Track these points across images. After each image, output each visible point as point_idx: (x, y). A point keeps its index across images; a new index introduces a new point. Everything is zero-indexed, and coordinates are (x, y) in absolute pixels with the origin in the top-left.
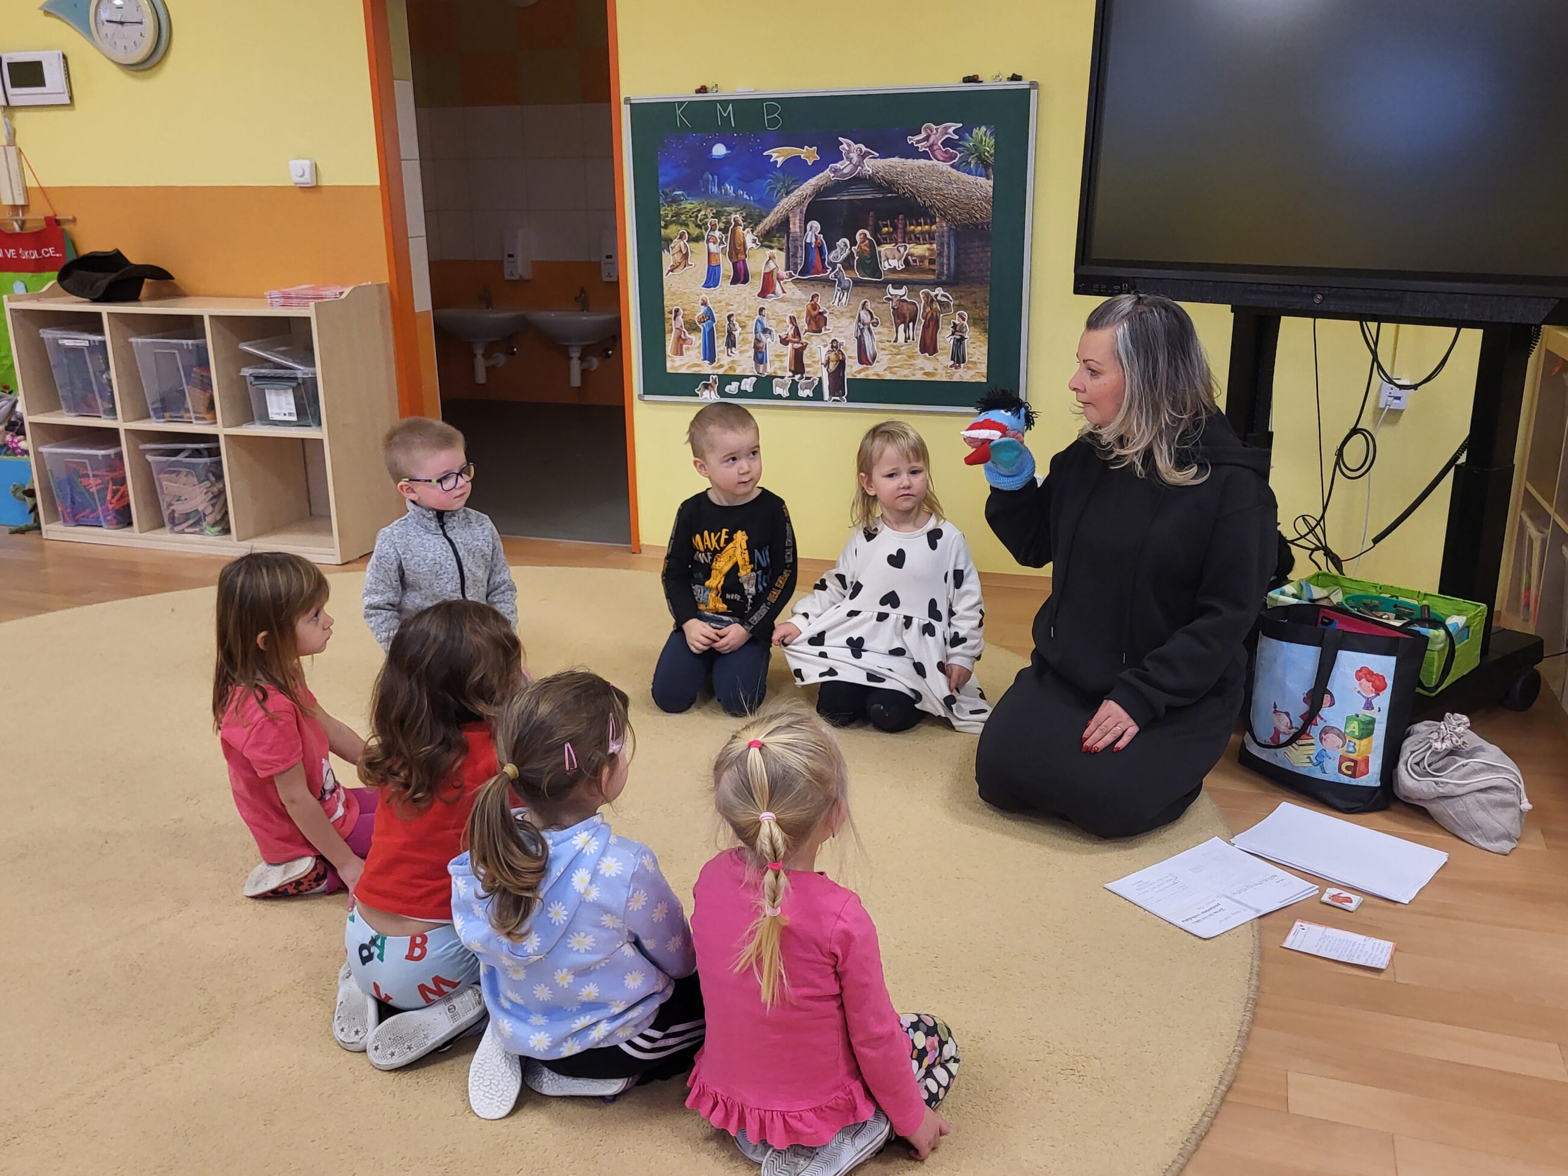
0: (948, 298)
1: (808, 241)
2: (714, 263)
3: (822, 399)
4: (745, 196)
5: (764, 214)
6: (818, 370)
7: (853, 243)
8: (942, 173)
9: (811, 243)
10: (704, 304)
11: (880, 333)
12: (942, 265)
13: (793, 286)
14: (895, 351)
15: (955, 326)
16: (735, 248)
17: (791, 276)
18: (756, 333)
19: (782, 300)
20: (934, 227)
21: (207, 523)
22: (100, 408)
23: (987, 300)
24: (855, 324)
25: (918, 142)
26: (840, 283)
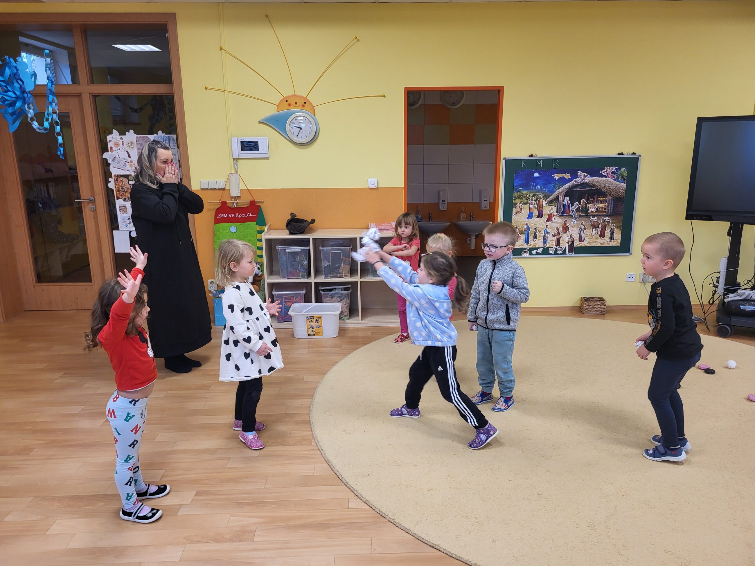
0: (610, 220)
1: (565, 203)
2: (531, 211)
4: (544, 189)
5: (550, 195)
7: (580, 203)
8: (610, 182)
10: (527, 224)
14: (591, 237)
15: (611, 229)
16: (539, 206)
17: (558, 215)
18: (544, 233)
20: (607, 198)
21: (344, 315)
22: (299, 275)
23: (622, 220)
24: (578, 229)
25: (603, 172)
26: (574, 216)
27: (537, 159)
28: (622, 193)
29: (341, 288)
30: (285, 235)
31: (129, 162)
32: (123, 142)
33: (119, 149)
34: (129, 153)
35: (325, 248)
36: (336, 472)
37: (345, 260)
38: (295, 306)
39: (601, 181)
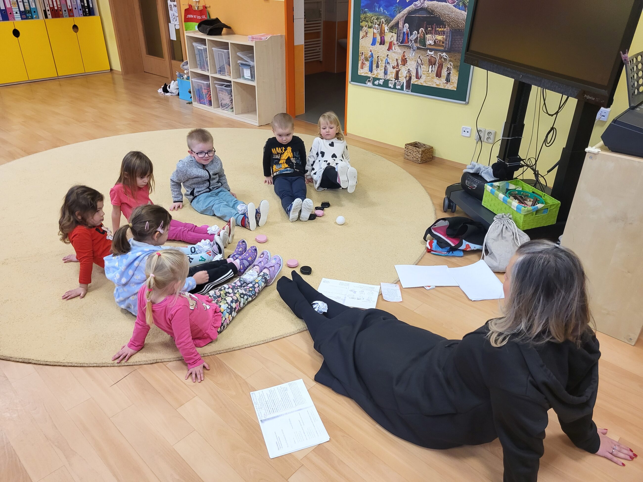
0: (447, 57)
1: (404, 31)
2: (375, 37)
3: (403, 90)
4: (386, 13)
5: (391, 19)
6: (403, 80)
7: (418, 33)
8: (450, 8)
9: (405, 32)
10: (371, 51)
11: (424, 68)
12: (446, 44)
13: (398, 47)
15: (448, 68)
16: (382, 32)
18: (385, 63)
19: (394, 52)
20: (445, 29)
21: (229, 108)
23: (460, 59)
24: (416, 63)
26: (413, 48)
28: (463, 25)
37: (228, 61)
39: (441, 6)
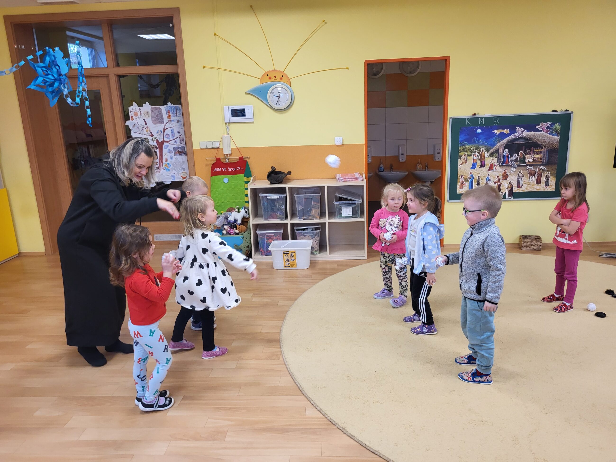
0: (545, 169)
1: (504, 155)
2: (475, 162)
4: (486, 143)
5: (492, 148)
7: (518, 155)
8: (545, 135)
10: (471, 173)
11: (524, 179)
12: (544, 160)
14: (528, 184)
15: (546, 176)
16: (482, 158)
17: (499, 164)
18: (486, 180)
20: (542, 150)
21: (315, 251)
22: (278, 217)
23: (556, 169)
24: (517, 177)
25: (539, 127)
26: (513, 166)
27: (480, 118)
28: (556, 146)
29: (312, 228)
30: (267, 185)
31: (145, 128)
32: (141, 112)
33: (138, 118)
34: (146, 121)
35: (299, 195)
36: (297, 384)
37: (316, 205)
38: (274, 242)
39: (537, 135)
